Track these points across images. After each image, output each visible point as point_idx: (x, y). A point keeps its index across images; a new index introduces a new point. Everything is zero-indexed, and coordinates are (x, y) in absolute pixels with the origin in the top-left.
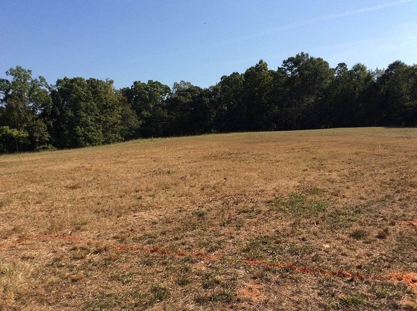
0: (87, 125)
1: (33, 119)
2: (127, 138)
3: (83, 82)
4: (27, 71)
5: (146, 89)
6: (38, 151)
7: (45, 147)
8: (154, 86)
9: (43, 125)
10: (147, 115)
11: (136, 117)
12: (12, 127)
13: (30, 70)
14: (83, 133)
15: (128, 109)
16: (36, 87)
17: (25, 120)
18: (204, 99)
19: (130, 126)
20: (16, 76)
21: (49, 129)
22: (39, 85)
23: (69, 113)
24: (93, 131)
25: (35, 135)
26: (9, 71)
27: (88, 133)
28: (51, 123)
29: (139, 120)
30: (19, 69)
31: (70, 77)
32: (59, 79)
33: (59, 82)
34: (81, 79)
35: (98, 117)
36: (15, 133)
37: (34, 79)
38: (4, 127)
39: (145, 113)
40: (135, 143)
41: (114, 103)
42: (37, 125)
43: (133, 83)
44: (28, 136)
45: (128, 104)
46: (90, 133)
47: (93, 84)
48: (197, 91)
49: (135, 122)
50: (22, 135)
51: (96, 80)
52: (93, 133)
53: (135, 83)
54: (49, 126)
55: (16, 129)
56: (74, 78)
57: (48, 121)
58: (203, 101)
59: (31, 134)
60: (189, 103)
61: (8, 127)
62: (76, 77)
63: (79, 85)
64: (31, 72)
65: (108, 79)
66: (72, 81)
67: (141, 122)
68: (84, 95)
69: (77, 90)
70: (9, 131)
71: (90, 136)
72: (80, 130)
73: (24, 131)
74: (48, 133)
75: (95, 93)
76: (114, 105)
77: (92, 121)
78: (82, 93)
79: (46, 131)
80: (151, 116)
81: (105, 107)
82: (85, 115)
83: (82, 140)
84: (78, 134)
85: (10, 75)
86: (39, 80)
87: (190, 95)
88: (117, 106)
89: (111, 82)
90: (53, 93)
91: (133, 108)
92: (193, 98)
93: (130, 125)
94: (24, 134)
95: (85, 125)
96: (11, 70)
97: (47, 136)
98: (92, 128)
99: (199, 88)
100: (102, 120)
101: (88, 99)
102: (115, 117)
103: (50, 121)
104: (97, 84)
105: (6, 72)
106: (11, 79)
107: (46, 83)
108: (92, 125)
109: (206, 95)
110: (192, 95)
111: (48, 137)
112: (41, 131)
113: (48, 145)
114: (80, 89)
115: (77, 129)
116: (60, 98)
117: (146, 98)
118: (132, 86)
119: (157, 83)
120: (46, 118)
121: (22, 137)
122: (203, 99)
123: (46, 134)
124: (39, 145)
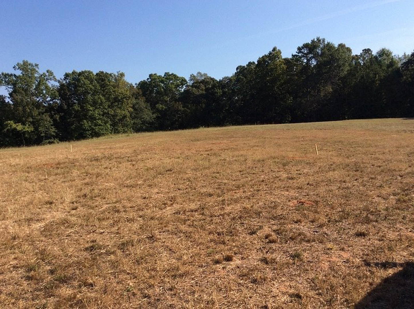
0: (95, 119)
1: (39, 113)
2: (138, 130)
3: (91, 76)
4: (34, 65)
5: (162, 82)
6: (44, 144)
7: (50, 141)
8: (169, 78)
9: (49, 119)
10: (162, 108)
11: (149, 110)
12: (17, 121)
13: (37, 64)
14: (90, 126)
15: (142, 103)
16: (43, 81)
17: (30, 115)
18: (216, 90)
19: (143, 120)
20: (22, 69)
21: (56, 124)
22: (47, 79)
23: (75, 107)
24: (100, 125)
25: (40, 130)
26: (16, 66)
27: (94, 127)
28: (57, 117)
29: (153, 113)
30: (25, 63)
31: (78, 71)
32: (67, 72)
33: (67, 76)
34: (90, 72)
35: (105, 111)
36: (19, 127)
37: (41, 73)
38: (9, 122)
39: (160, 106)
41: (123, 96)
42: (42, 120)
43: (149, 75)
44: (33, 130)
45: (142, 97)
46: (97, 127)
47: (102, 77)
48: (210, 82)
49: (148, 115)
50: (27, 129)
51: (105, 73)
52: (100, 127)
53: (150, 76)
54: (55, 120)
55: (20, 124)
56: (82, 71)
57: (55, 116)
58: (216, 92)
59: (36, 129)
60: (202, 95)
61: (12, 122)
62: (84, 70)
63: (87, 78)
64: (38, 66)
65: (119, 72)
66: (80, 74)
67: (155, 116)
68: (91, 89)
69: (84, 84)
70: (14, 126)
71: (96, 130)
72: (86, 124)
73: (29, 125)
74: (54, 128)
75: (103, 86)
76: (124, 98)
77: (100, 115)
78: (89, 86)
79: (52, 125)
80: (166, 109)
81: (116, 100)
82: (91, 109)
83: (88, 134)
84: (84, 128)
85: (18, 69)
86: (47, 74)
87: (203, 87)
88: (126, 99)
89: (122, 75)
90: (62, 85)
91: (147, 101)
92: (207, 90)
93: (142, 118)
94: (28, 128)
95: (92, 118)
96: (18, 64)
97: (53, 130)
98: (100, 122)
99: (213, 79)
100: (110, 113)
101: (95, 93)
102: (126, 111)
103: (57, 115)
104: (105, 77)
105: (14, 67)
106: (18, 73)
107: (54, 77)
108: (99, 119)
109: (219, 87)
110: (205, 86)
111: (54, 132)
112: (46, 125)
113: (54, 139)
114: (87, 82)
115: (83, 123)
116: (67, 92)
117: (161, 91)
118: (148, 79)
119: (172, 76)
120: (53, 112)
121: (28, 131)
122: (215, 91)
123: (52, 129)
124: (45, 140)
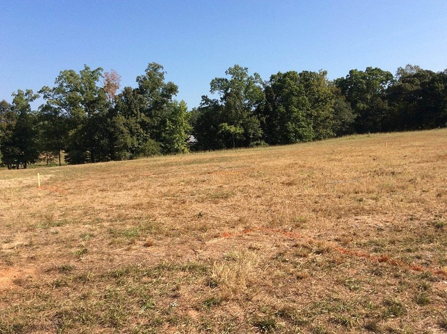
0: (298, 121)
1: (248, 116)
2: (340, 133)
3: (296, 76)
4: (244, 68)
5: (364, 78)
6: (252, 147)
7: (258, 143)
8: (373, 74)
9: (257, 121)
10: (364, 107)
11: (350, 110)
12: (230, 124)
13: (246, 68)
14: (294, 128)
15: (342, 102)
16: (252, 84)
17: (241, 117)
18: (437, 85)
19: (343, 120)
20: (234, 74)
21: (262, 125)
22: (254, 82)
23: (281, 109)
24: (303, 127)
25: (249, 132)
26: (228, 70)
27: (298, 129)
28: (264, 119)
29: (353, 113)
30: (236, 67)
31: (283, 72)
32: (273, 74)
33: (273, 77)
34: (294, 73)
35: (309, 112)
36: (233, 129)
37: (249, 76)
38: (224, 124)
39: (361, 105)
40: (350, 139)
41: (327, 95)
42: (251, 122)
43: (349, 72)
44: (243, 132)
45: (341, 96)
46: (301, 129)
47: (306, 77)
48: (427, 76)
49: (349, 116)
50: (238, 131)
51: (309, 72)
52: (303, 129)
53: (351, 72)
54: (262, 122)
55: (233, 126)
56: (287, 72)
57: (261, 118)
58: (436, 87)
59: (246, 130)
60: (416, 92)
61: (226, 124)
62: (288, 71)
63: (292, 79)
64: (248, 70)
65: (321, 70)
66: (285, 75)
67: (356, 116)
68: (296, 90)
69: (290, 85)
70: (228, 128)
71: (300, 132)
72: (291, 126)
73: (240, 127)
74: (261, 130)
75: (307, 86)
76: (327, 98)
77: (303, 116)
78: (294, 88)
79: (260, 127)
80: (367, 109)
81: (317, 101)
82: (296, 110)
83: (292, 136)
84: (289, 130)
85: (229, 73)
86: (254, 77)
87: (417, 81)
88: (330, 99)
89: (325, 73)
90: (267, 89)
91: (347, 100)
92: (422, 85)
93: (343, 119)
94: (240, 130)
95: (296, 120)
96: (230, 69)
97: (260, 133)
98: (303, 123)
99: (430, 73)
100: (313, 114)
101: (300, 93)
102: (327, 111)
103: (263, 117)
104: (309, 77)
105: (226, 72)
106: (229, 78)
107: (261, 79)
108: (303, 121)
109: (440, 81)
110: (420, 81)
111: (261, 134)
112: (255, 127)
113: (261, 141)
114: (292, 83)
115: (288, 125)
116: (273, 94)
117: (363, 88)
118: (348, 76)
119: (377, 70)
120: (259, 114)
121: (239, 133)
122: (435, 86)
123: (259, 130)
124: (253, 141)
